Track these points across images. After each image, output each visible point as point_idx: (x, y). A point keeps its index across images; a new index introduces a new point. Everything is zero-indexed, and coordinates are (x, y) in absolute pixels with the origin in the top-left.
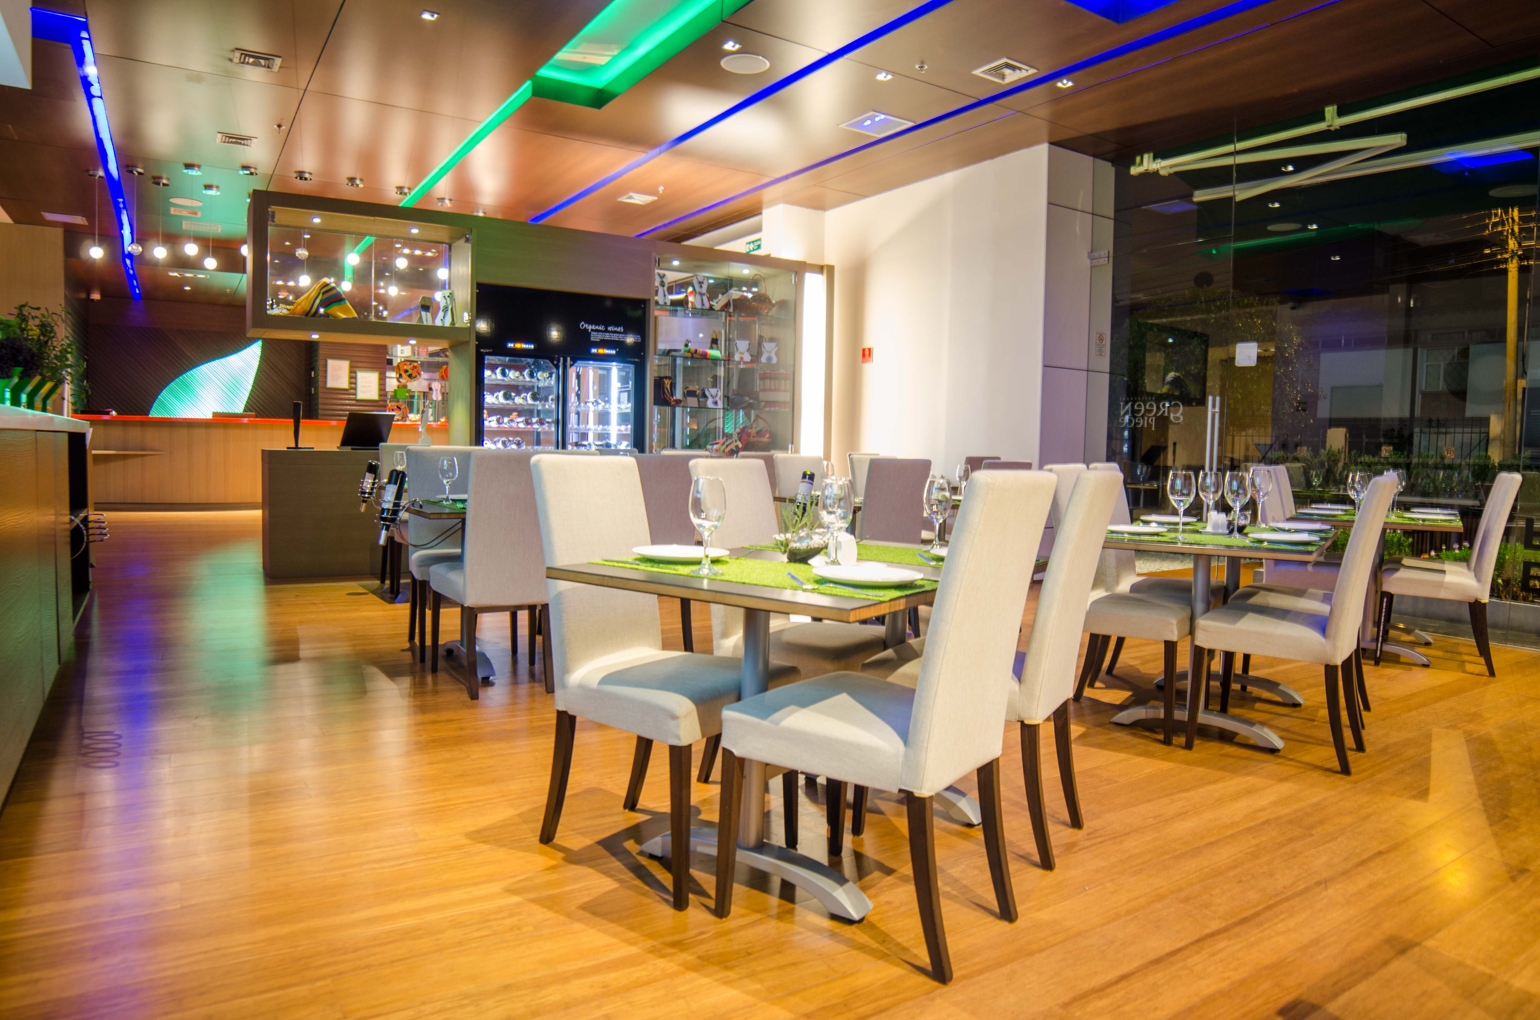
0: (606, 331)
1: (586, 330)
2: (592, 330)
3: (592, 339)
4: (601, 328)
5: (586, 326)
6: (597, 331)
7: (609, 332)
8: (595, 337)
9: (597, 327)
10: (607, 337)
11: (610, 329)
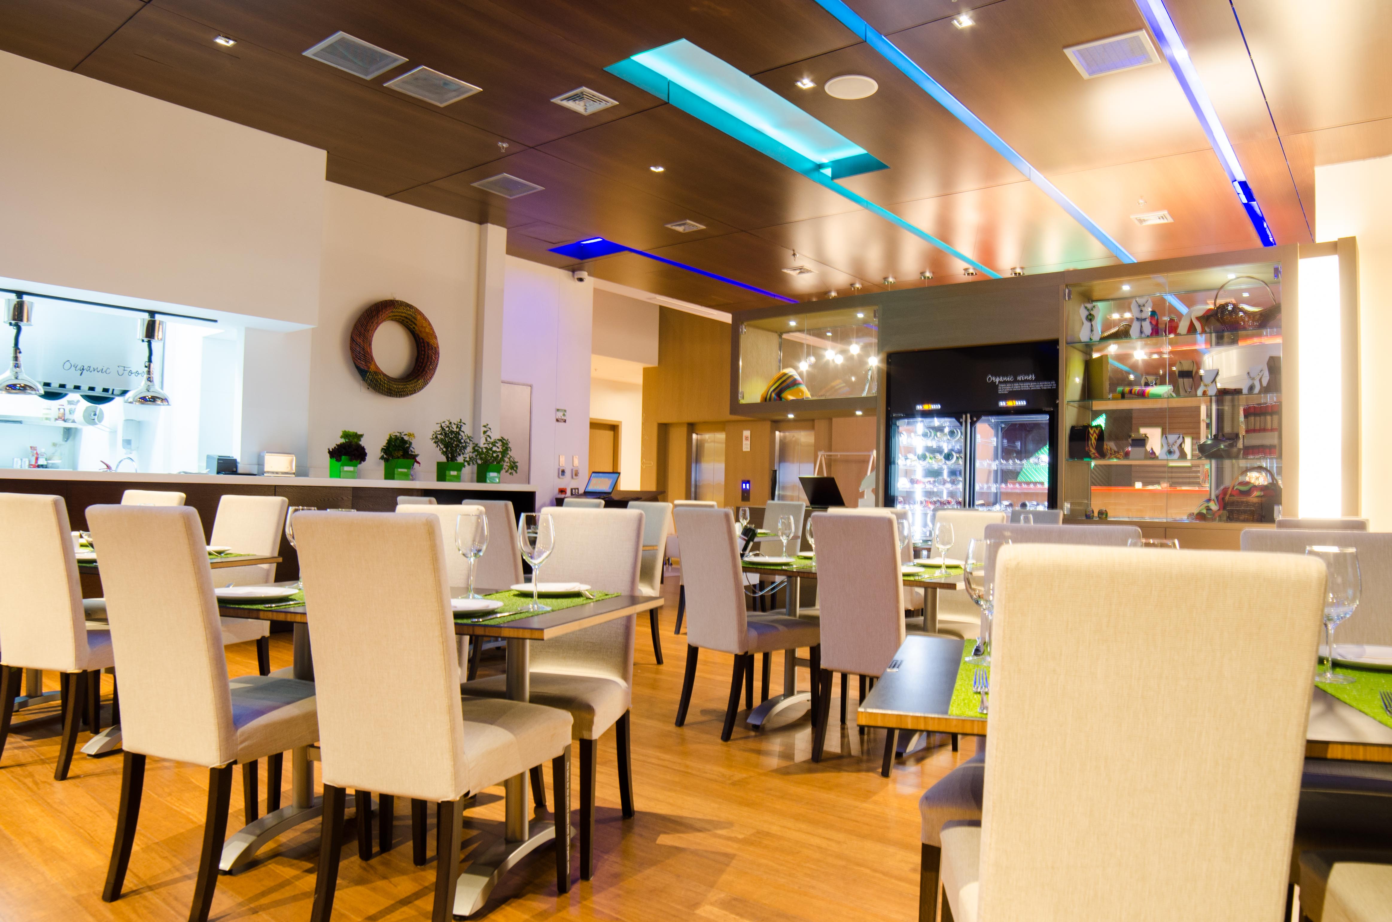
0: (1016, 381)
1: (993, 383)
2: (999, 382)
3: (1000, 392)
4: (1009, 379)
5: (994, 379)
6: (1005, 382)
7: (1019, 382)
8: (1003, 389)
9: (1005, 379)
10: (1016, 387)
11: (1019, 378)
